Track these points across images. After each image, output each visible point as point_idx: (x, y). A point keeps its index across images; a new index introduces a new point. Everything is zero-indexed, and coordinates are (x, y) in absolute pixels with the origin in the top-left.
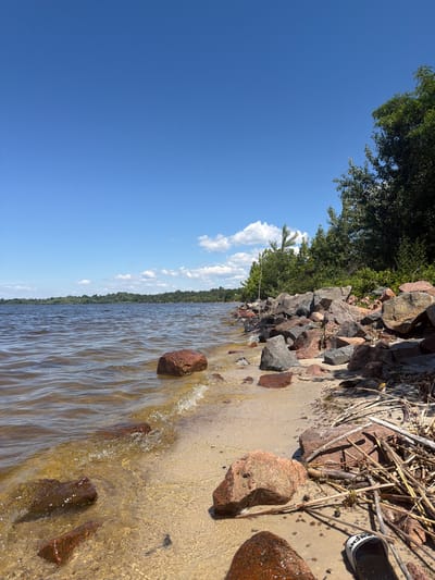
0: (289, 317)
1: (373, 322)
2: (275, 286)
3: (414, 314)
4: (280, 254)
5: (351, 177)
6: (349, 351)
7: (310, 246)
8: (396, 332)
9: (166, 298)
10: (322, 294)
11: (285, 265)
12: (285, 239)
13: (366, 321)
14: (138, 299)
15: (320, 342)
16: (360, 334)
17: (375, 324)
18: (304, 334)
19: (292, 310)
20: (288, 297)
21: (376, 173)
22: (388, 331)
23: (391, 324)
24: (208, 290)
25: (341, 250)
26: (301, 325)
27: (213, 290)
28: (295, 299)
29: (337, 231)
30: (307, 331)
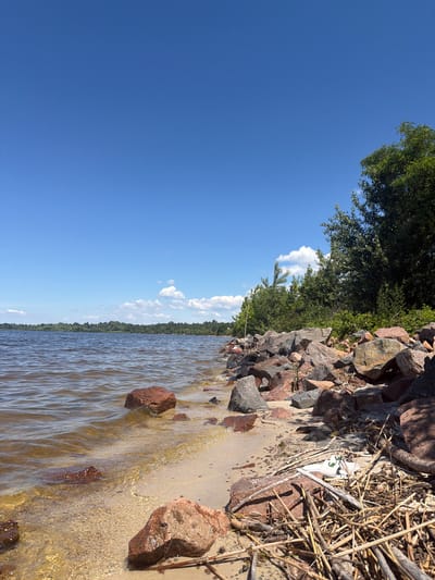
0: (272, 355)
1: (345, 365)
2: (266, 322)
3: (384, 360)
4: (272, 291)
5: (337, 222)
6: (315, 394)
7: (300, 285)
8: (366, 378)
9: (158, 329)
10: (303, 334)
11: (276, 302)
12: (276, 277)
13: (338, 365)
14: (131, 329)
15: (293, 384)
16: (330, 377)
17: (347, 368)
18: (278, 374)
19: (275, 349)
20: (275, 334)
21: (363, 219)
22: (358, 375)
23: (362, 369)
24: (201, 323)
25: (330, 291)
26: (279, 365)
27: (206, 323)
28: (280, 337)
29: (326, 273)
30: (282, 372)
